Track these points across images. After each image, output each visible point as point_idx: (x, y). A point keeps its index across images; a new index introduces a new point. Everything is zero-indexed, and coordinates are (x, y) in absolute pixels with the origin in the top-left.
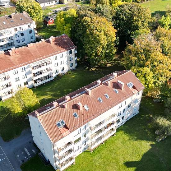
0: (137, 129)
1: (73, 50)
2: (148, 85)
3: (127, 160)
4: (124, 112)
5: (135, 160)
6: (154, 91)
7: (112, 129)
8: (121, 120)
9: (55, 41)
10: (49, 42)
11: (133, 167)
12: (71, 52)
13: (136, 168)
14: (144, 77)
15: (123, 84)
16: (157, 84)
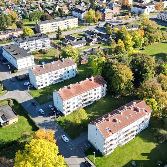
0: (148, 136)
1: (105, 85)
2: (154, 109)
3: (142, 152)
4: (140, 125)
5: (147, 153)
6: (158, 113)
7: (133, 135)
8: (138, 130)
9: (94, 80)
10: (91, 80)
11: (146, 156)
12: (104, 86)
13: (147, 157)
14: (152, 104)
15: (140, 109)
16: (160, 109)
